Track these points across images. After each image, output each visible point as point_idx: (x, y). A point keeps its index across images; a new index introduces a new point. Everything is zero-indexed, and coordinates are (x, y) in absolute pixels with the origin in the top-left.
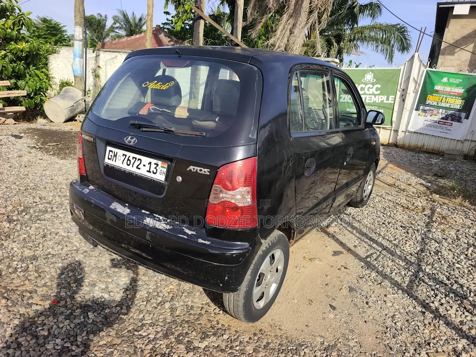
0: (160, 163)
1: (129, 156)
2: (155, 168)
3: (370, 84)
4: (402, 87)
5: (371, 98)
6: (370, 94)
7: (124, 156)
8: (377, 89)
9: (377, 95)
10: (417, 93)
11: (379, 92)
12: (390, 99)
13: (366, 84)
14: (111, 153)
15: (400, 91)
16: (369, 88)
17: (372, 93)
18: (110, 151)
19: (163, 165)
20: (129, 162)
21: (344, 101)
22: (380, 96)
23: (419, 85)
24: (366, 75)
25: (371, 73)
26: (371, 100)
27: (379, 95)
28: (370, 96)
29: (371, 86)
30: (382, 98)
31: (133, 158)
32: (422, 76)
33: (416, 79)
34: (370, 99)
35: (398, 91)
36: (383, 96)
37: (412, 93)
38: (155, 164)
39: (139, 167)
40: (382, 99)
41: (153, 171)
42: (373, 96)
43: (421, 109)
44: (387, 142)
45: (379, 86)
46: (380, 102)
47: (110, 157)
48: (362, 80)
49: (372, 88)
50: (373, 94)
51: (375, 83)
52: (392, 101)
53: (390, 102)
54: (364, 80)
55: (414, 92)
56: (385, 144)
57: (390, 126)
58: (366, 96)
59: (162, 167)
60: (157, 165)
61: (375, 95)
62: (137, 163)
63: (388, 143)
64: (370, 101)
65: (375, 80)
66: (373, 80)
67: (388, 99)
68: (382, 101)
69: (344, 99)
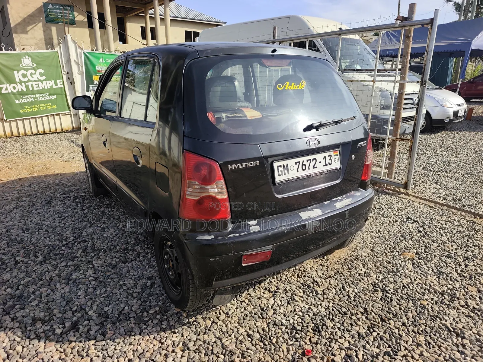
0: (332, 153)
1: (303, 161)
2: (330, 159)
3: (31, 69)
4: (65, 70)
5: (38, 84)
6: (35, 81)
7: (298, 164)
8: (41, 74)
9: (44, 80)
10: (82, 75)
11: (44, 78)
12: (59, 84)
13: (27, 70)
14: (279, 168)
15: (65, 74)
16: (31, 74)
17: (37, 79)
18: (278, 167)
19: (335, 154)
20: (304, 167)
21: (7, 92)
22: (48, 82)
23: (82, 66)
24: (22, 60)
25: (27, 56)
26: (39, 87)
27: (45, 80)
28: (37, 83)
29: (33, 72)
30: (49, 83)
31: (307, 161)
32: (81, 57)
33: (76, 60)
34: (37, 86)
35: (63, 75)
36: (50, 82)
37: (77, 75)
38: (329, 156)
39: (315, 166)
40: (51, 85)
41: (329, 163)
42: (40, 83)
43: (92, 90)
44: (71, 128)
45: (42, 71)
46: (49, 88)
47: (280, 173)
48: (20, 65)
49: (35, 73)
50: (39, 80)
51: (36, 68)
52: (61, 85)
53: (59, 86)
54: (22, 65)
55: (79, 74)
56: (70, 130)
57: (69, 111)
58: (31, 83)
59: (334, 156)
60: (331, 156)
61: (42, 81)
62: (313, 163)
63: (73, 128)
64: (38, 89)
65: (35, 65)
66: (33, 65)
67: (56, 84)
68: (51, 87)
69: (6, 89)
